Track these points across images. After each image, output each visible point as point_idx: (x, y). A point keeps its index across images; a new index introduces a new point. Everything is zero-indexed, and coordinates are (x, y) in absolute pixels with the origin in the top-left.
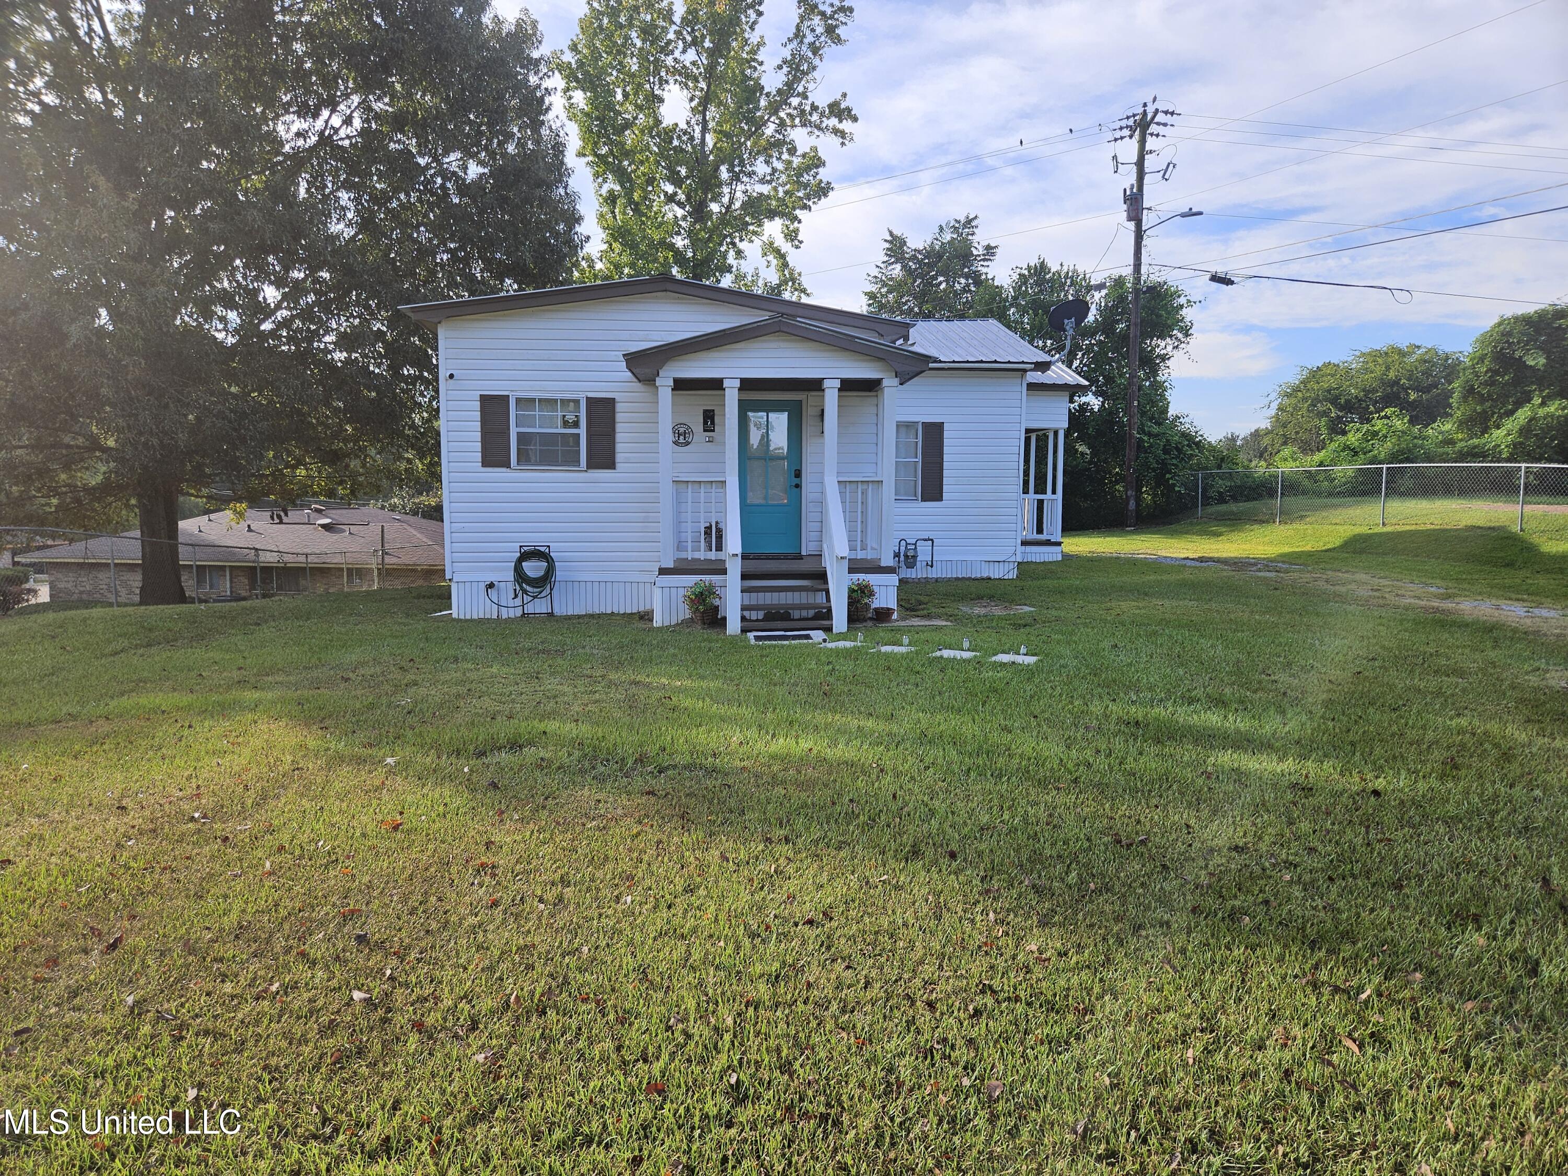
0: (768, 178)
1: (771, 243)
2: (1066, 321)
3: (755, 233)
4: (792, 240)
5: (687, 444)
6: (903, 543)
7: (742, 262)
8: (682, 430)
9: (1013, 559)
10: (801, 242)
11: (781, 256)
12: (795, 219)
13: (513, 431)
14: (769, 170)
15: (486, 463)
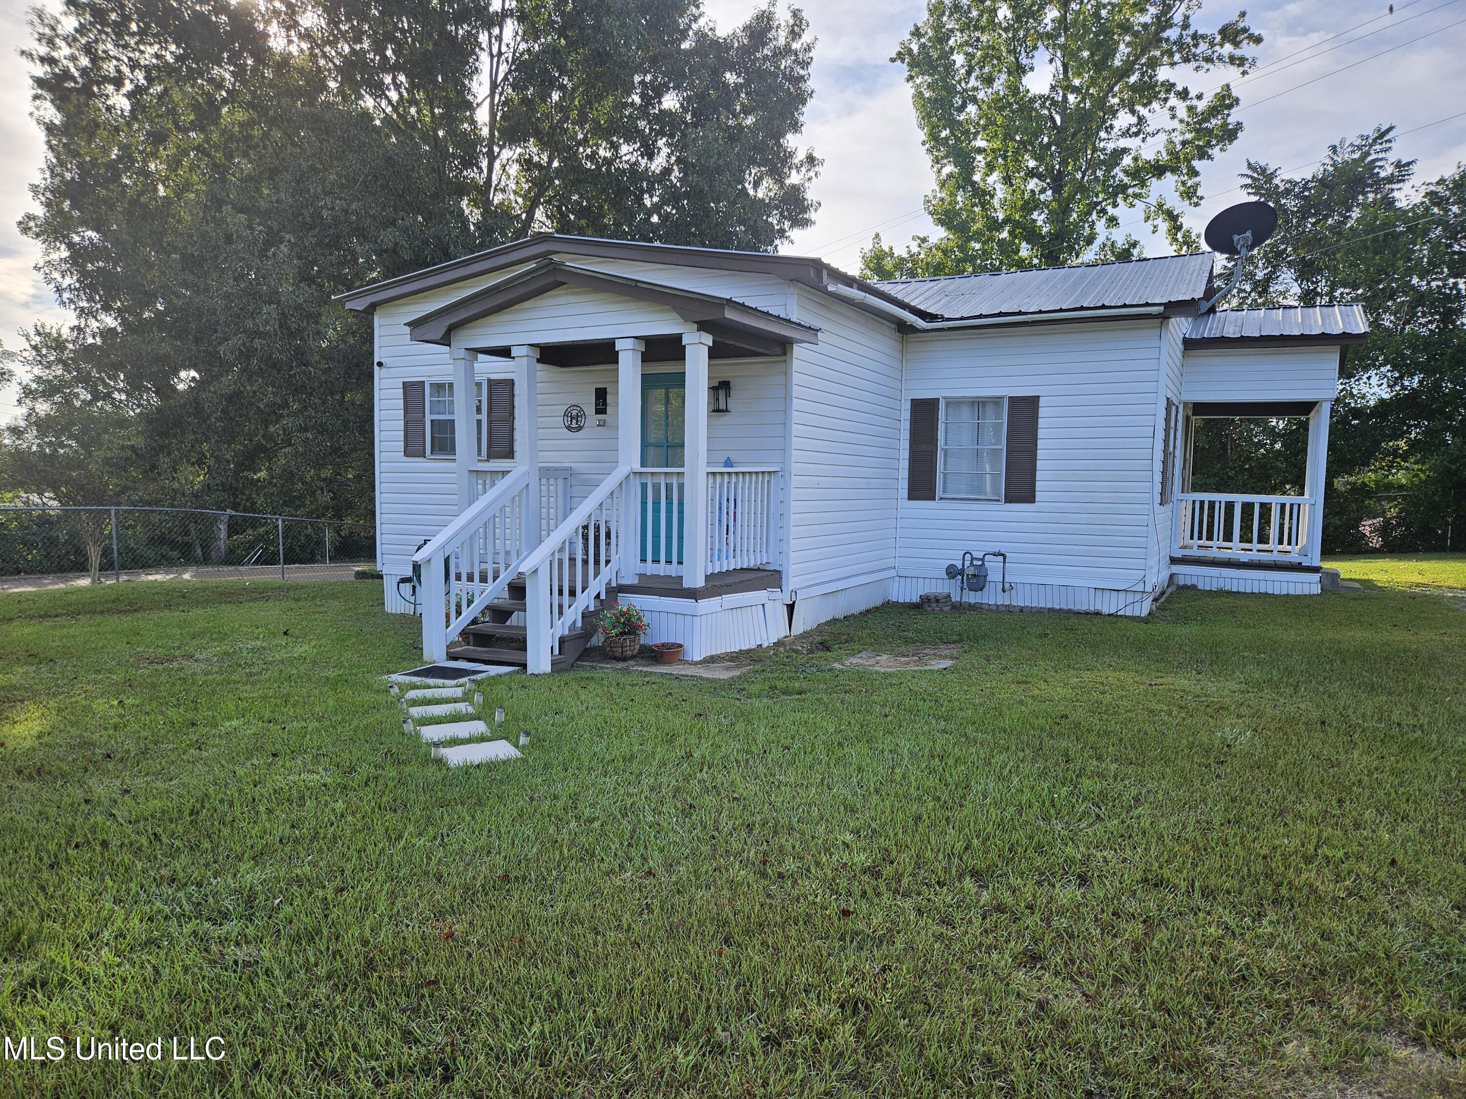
0: (1134, 130)
1: (1160, 206)
2: (1236, 238)
3: (1136, 196)
4: (1190, 198)
5: (580, 428)
6: (968, 557)
7: (1114, 230)
8: (574, 413)
9: (1140, 588)
10: (1202, 198)
11: (1172, 217)
12: (1194, 173)
13: (428, 418)
14: (1134, 120)
15: (407, 453)
